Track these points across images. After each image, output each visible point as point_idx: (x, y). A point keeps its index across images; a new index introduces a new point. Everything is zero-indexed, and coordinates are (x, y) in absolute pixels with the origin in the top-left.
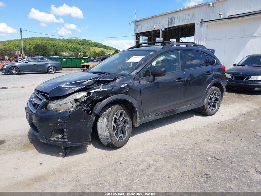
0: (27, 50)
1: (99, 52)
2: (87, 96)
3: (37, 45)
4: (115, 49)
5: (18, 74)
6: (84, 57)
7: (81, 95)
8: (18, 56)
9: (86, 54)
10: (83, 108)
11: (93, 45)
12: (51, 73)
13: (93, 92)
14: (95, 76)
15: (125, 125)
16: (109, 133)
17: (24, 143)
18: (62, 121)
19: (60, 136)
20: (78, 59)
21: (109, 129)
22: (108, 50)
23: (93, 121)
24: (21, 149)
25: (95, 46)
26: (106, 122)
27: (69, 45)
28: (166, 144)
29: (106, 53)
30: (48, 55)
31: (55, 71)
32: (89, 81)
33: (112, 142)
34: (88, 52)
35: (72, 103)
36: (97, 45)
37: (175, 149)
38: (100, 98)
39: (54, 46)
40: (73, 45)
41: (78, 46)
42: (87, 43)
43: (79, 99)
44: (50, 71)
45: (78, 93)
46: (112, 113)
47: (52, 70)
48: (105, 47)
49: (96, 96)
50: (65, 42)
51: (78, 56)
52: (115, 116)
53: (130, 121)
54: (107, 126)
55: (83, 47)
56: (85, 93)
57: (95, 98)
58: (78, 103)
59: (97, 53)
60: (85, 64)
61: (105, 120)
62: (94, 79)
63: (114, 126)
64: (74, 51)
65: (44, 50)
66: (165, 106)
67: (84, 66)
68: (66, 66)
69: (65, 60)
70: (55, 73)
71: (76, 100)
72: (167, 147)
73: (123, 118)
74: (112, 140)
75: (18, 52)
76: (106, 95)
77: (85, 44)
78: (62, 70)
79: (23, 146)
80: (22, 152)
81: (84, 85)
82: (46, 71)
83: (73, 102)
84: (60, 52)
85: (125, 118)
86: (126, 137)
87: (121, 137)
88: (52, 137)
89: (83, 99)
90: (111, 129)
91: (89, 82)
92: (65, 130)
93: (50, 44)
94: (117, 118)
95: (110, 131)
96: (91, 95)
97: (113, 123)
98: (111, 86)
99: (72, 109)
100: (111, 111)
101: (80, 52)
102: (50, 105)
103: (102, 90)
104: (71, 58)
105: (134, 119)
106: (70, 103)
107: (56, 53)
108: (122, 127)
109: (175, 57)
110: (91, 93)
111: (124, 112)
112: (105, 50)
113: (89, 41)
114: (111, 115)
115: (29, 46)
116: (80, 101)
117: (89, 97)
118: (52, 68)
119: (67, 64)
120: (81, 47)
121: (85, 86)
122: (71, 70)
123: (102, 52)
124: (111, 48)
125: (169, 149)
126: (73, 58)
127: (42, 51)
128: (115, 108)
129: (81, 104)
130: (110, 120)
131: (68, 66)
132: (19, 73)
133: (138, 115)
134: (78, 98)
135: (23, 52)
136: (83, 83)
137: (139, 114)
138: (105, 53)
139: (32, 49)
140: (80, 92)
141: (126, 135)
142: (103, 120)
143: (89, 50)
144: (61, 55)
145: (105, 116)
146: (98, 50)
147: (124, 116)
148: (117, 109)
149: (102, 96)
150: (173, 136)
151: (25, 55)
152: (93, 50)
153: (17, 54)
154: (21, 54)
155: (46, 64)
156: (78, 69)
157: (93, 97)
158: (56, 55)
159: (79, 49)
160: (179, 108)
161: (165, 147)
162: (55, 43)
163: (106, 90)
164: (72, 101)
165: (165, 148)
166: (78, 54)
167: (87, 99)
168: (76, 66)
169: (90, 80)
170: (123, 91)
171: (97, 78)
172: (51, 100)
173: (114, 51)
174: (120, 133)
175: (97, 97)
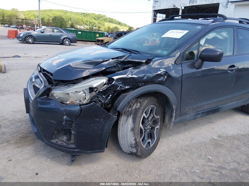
0: (46, 20)
1: (113, 28)
2: (108, 84)
3: (55, 16)
4: (129, 26)
5: (33, 43)
6: (99, 32)
7: (99, 82)
8: (36, 26)
9: (101, 29)
10: (100, 101)
11: (108, 21)
12: (66, 45)
13: (118, 79)
14: (119, 54)
15: (154, 126)
16: (135, 140)
17: (21, 132)
18: (69, 119)
19: (65, 138)
20: (93, 32)
21: (134, 135)
22: (122, 27)
23: (114, 122)
24: (16, 143)
25: (109, 22)
26: (132, 124)
27: (85, 19)
28: (210, 158)
29: (120, 29)
30: (65, 27)
31: (70, 44)
32: (111, 60)
33: (137, 151)
34: (103, 27)
35: (85, 93)
36: (111, 21)
37: (225, 169)
38: (126, 87)
39: (71, 19)
40: (89, 19)
41: (94, 21)
42: (102, 19)
43: (95, 88)
44: (65, 43)
45: (95, 78)
46: (141, 111)
47: (67, 42)
48: (120, 23)
49: (120, 85)
50: (81, 16)
51: (93, 30)
52: (144, 114)
53: (160, 120)
54: (133, 130)
55: (98, 22)
56: (104, 80)
57: (119, 88)
58: (94, 93)
59: (112, 29)
60: (100, 38)
61: (130, 120)
62: (117, 58)
63: (141, 130)
64: (89, 25)
65: (61, 22)
66: (209, 103)
67: (98, 41)
68: (81, 39)
69: (80, 33)
70: (70, 45)
71: (91, 89)
72: (213, 164)
73: (154, 116)
74: (138, 149)
75: (36, 21)
76: (134, 83)
77: (100, 19)
78: (76, 42)
79: (20, 137)
80: (16, 148)
81: (103, 66)
82: (61, 43)
83: (87, 92)
84: (77, 25)
85: (155, 116)
86: (154, 143)
87: (149, 143)
88: (54, 139)
89: (101, 88)
90: (138, 134)
91: (110, 63)
92: (73, 132)
93: (67, 16)
94: (146, 117)
95: (136, 137)
96: (113, 83)
97: (141, 126)
98: (143, 72)
99: (85, 102)
100: (139, 108)
101: (95, 26)
102: (53, 92)
103: (130, 76)
104: (86, 32)
105: (167, 118)
106: (82, 92)
107: (72, 26)
108: (150, 129)
109: (227, 36)
110: (113, 79)
111: (155, 108)
112: (119, 26)
113: (104, 16)
114: (139, 114)
115: (47, 18)
116: (96, 91)
117: (110, 85)
118: (67, 40)
119: (82, 37)
120: (96, 22)
121: (105, 68)
122: (86, 44)
123: (116, 28)
124: (125, 25)
125: (216, 169)
126: (88, 32)
127: (59, 23)
128: (145, 104)
129: (98, 95)
130: (137, 121)
131: (82, 40)
132: (35, 42)
133: (174, 114)
134: (95, 86)
135: (40, 22)
136: (103, 63)
137: (176, 113)
138: (118, 29)
139: (50, 20)
140: (97, 78)
141: (155, 139)
142: (127, 120)
143: (104, 25)
144: (77, 28)
145: (130, 114)
146: (112, 26)
147: (154, 113)
148: (148, 105)
149: (128, 86)
150: (216, 144)
151: (42, 26)
152: (108, 26)
153: (34, 23)
154: (39, 24)
155: (61, 35)
156: (92, 43)
157: (115, 86)
158: (73, 28)
159: (94, 23)
160: (223, 106)
161: (210, 164)
162: (73, 16)
163: (135, 76)
164: (85, 90)
165: (210, 166)
166: (93, 28)
167: (107, 89)
168: (90, 40)
169: (113, 59)
170: (158, 80)
171: (121, 57)
172: (57, 85)
173: (128, 28)
174: (148, 137)
175: (122, 86)
